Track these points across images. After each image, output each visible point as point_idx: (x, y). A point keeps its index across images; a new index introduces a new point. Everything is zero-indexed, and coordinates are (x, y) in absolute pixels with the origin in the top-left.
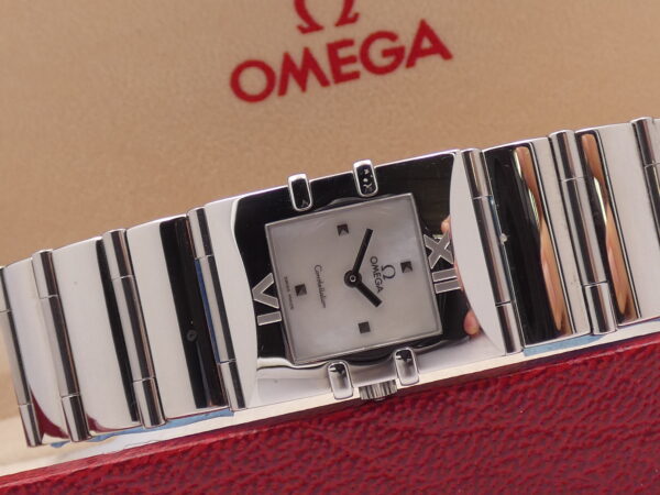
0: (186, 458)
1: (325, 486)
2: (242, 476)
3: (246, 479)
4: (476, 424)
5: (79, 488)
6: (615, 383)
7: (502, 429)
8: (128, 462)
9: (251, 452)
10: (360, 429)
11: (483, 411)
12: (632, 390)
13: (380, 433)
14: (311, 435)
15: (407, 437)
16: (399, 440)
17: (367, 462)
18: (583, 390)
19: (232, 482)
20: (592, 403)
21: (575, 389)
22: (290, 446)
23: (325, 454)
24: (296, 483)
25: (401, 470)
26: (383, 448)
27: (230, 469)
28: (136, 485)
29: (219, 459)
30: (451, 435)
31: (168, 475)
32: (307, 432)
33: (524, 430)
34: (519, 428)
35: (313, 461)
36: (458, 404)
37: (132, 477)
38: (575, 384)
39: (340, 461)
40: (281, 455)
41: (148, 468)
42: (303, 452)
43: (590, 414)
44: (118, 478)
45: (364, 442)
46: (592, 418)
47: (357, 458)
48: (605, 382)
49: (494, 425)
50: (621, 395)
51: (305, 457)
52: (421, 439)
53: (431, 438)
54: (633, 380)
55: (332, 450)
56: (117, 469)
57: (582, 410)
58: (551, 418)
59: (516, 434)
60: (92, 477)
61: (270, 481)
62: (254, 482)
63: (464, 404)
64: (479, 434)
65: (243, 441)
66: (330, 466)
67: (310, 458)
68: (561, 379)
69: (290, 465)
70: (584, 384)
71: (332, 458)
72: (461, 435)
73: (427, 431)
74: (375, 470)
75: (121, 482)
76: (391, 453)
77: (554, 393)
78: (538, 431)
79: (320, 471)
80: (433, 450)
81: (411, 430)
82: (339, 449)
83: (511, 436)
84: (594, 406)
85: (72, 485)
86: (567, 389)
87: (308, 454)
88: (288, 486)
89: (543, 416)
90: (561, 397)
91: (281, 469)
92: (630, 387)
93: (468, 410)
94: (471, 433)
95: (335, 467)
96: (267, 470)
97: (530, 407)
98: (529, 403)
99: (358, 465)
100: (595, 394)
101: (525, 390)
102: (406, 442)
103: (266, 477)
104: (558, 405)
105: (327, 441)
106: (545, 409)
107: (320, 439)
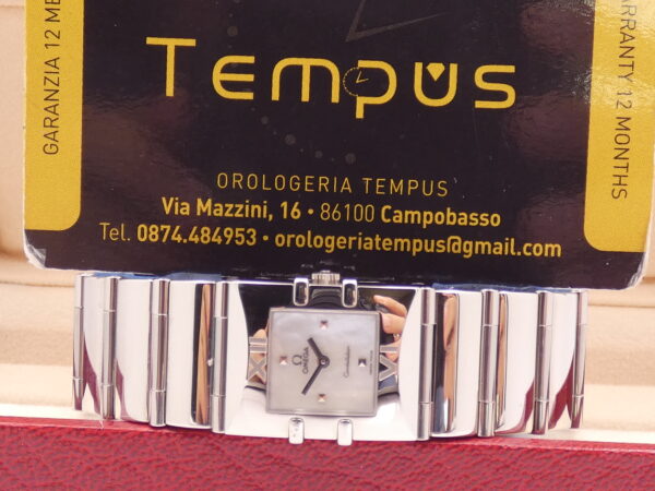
0: (124, 437)
1: (214, 482)
2: (159, 460)
3: (161, 463)
4: (329, 468)
5: (46, 438)
6: (431, 465)
7: (346, 475)
8: (84, 429)
9: (168, 445)
10: (247, 449)
11: (335, 459)
12: (443, 472)
13: (262, 455)
14: (212, 445)
15: (278, 464)
16: (272, 463)
17: (246, 473)
18: (408, 463)
19: (150, 462)
20: (412, 474)
21: (403, 461)
22: (196, 448)
23: (219, 460)
24: (195, 475)
25: (269, 485)
26: (260, 466)
27: (151, 453)
28: (84, 447)
29: (145, 444)
30: (309, 470)
31: (108, 446)
32: (210, 442)
33: (361, 481)
34: (356, 478)
35: (210, 463)
36: (319, 450)
37: (83, 441)
38: (404, 458)
39: (228, 468)
40: (190, 453)
41: (97, 438)
42: (205, 454)
43: (409, 482)
44: (74, 439)
45: (247, 459)
46: (410, 485)
47: (240, 468)
48: (425, 462)
49: (341, 471)
50: (434, 474)
51: (205, 458)
52: (288, 467)
53: (294, 469)
54: (445, 466)
55: (225, 458)
56: (74, 433)
57: (405, 477)
58: (380, 477)
59: (354, 482)
60: (56, 433)
61: (177, 468)
62: (165, 465)
63: (323, 451)
64: (328, 475)
65: (165, 437)
66: (221, 469)
67: (208, 460)
68: (395, 452)
69: (193, 461)
70: (410, 459)
71: (224, 464)
72: (317, 472)
73: (293, 463)
74: (250, 480)
75: (75, 442)
76: (264, 472)
77: (387, 460)
78: (370, 483)
79: (213, 470)
80: (294, 478)
81: (282, 459)
82: (229, 459)
83: (350, 482)
84: (413, 477)
85: (42, 434)
86: (398, 460)
87: (208, 457)
88: (188, 475)
89: (376, 475)
90: (392, 465)
91: (187, 462)
92: (442, 469)
93: (325, 456)
94: (323, 472)
95: (224, 471)
96: (177, 461)
97: (369, 465)
98: (368, 462)
99: (240, 473)
100: (416, 468)
101: (368, 453)
102: (277, 467)
103: (174, 465)
104: (389, 469)
105: (223, 452)
106: (378, 469)
107: (218, 448)
